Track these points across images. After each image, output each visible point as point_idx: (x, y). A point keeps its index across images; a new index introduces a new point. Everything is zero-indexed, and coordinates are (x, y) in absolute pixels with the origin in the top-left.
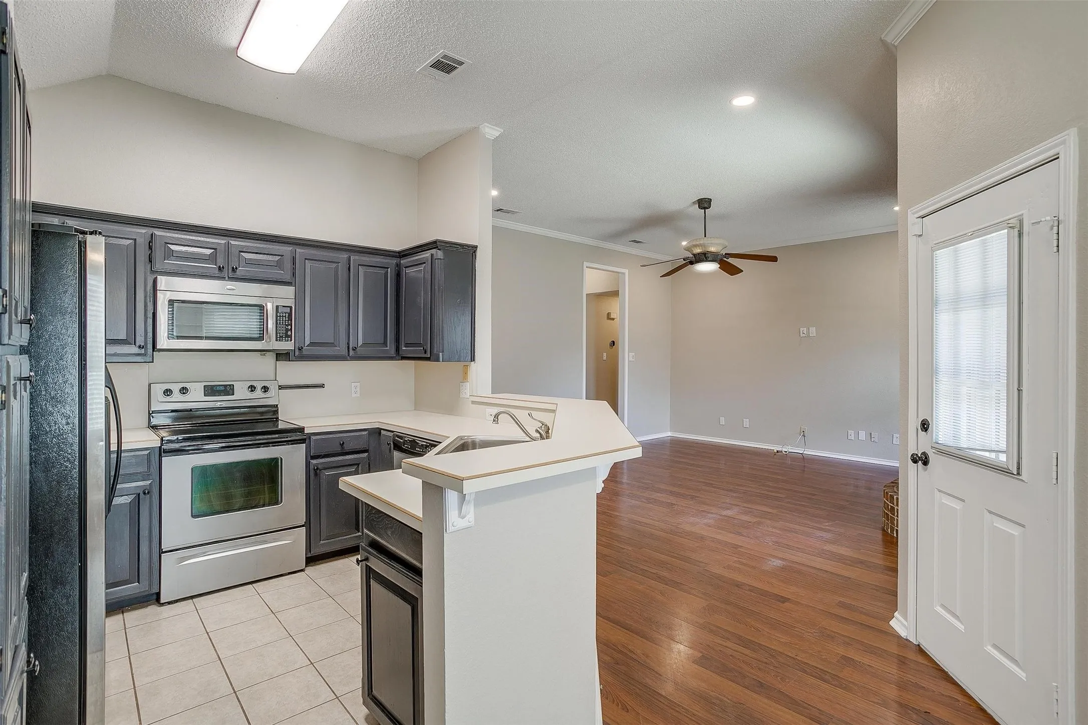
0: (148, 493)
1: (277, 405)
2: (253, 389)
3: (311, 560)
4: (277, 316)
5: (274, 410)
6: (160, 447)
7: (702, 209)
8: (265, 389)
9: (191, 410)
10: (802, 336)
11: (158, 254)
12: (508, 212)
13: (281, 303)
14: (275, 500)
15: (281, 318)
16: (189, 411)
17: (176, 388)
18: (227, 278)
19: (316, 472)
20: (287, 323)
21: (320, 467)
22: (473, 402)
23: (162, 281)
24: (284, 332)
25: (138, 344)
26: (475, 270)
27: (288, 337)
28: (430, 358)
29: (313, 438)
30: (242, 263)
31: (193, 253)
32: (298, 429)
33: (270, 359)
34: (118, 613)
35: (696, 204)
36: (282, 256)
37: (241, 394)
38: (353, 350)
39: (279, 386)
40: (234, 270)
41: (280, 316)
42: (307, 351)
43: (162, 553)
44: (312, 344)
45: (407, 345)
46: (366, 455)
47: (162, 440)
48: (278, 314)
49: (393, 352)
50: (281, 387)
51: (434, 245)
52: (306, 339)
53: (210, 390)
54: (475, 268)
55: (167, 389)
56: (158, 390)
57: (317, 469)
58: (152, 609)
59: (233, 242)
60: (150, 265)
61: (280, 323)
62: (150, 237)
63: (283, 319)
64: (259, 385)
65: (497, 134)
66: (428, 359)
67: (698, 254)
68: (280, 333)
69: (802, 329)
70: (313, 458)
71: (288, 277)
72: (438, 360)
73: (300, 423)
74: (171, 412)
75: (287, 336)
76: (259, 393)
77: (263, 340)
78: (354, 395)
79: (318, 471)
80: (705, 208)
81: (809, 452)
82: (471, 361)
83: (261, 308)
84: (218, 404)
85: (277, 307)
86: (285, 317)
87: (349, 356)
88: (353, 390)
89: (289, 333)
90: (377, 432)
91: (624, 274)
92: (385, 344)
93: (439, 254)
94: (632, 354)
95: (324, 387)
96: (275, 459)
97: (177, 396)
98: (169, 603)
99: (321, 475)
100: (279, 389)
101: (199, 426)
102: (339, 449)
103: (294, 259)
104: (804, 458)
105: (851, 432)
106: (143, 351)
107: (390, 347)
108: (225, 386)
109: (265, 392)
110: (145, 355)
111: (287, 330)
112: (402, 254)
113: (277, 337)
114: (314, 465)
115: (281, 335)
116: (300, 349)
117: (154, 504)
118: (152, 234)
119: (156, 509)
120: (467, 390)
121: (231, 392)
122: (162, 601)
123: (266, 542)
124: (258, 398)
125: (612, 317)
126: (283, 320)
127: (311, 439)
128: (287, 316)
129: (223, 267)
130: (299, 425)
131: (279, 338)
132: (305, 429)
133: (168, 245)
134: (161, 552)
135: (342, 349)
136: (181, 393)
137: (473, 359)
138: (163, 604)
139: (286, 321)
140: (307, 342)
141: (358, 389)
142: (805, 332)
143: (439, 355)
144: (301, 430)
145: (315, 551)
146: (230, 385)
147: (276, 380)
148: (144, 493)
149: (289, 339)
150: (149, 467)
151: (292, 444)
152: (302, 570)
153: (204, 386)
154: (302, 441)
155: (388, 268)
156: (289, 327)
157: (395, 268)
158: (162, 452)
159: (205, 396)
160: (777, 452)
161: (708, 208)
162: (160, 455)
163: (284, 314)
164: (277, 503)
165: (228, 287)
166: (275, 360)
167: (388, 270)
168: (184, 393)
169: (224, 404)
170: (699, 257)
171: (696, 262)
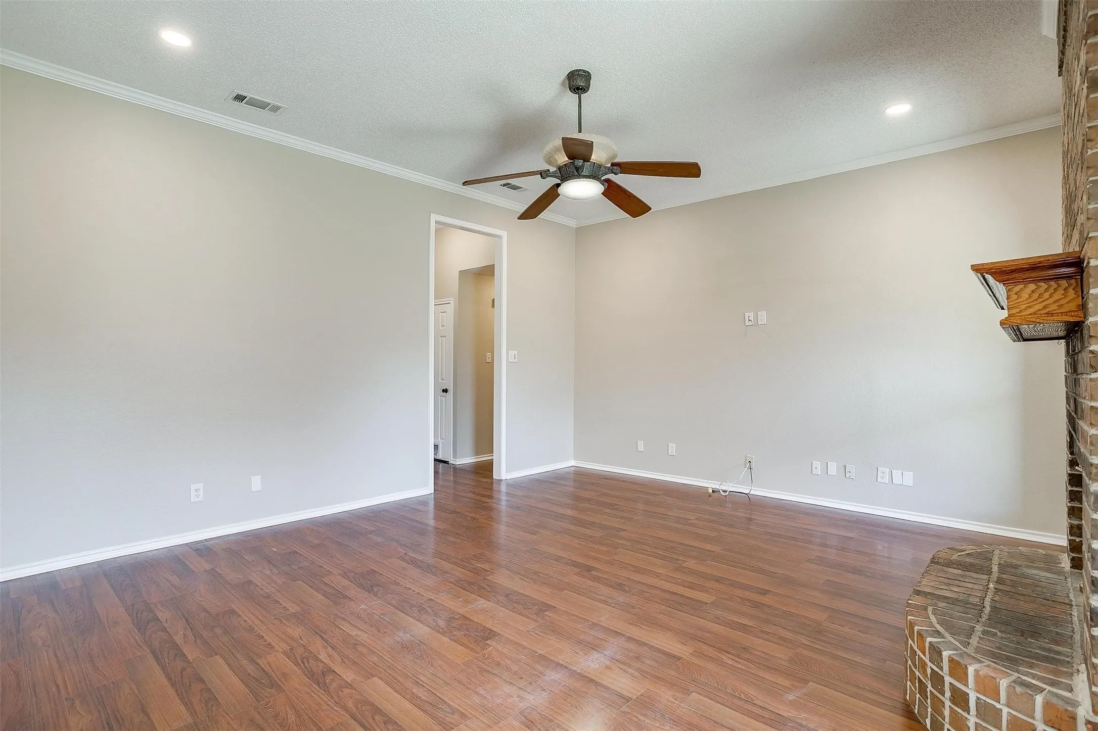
7: (575, 91)
10: (747, 323)
12: (263, 106)
35: (565, 83)
69: (747, 315)
80: (579, 91)
81: (757, 491)
91: (501, 238)
94: (512, 353)
104: (751, 503)
105: (817, 464)
142: (752, 318)
160: (713, 491)
161: (584, 90)
170: (566, 169)
171: (563, 180)
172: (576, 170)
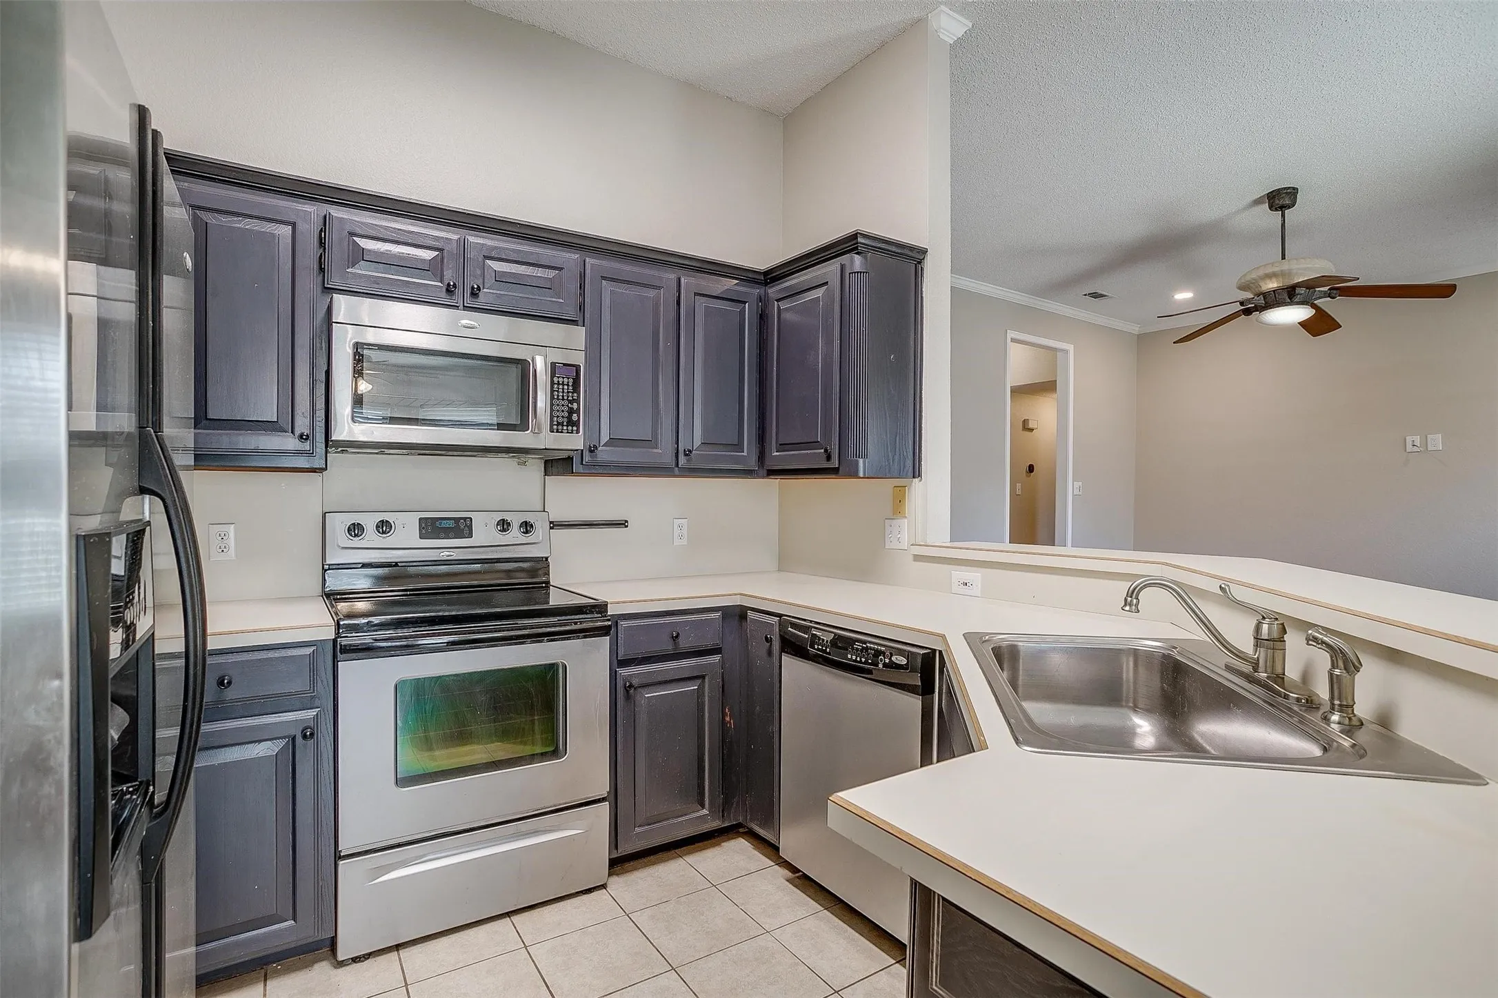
0: (312, 734)
1: (547, 559)
2: (505, 527)
3: (619, 864)
4: (552, 383)
5: (540, 566)
6: (335, 641)
7: (1276, 210)
8: (527, 527)
9: (396, 564)
11: (337, 254)
13: (559, 357)
14: (554, 751)
15: (561, 387)
16: (394, 566)
17: (369, 522)
18: (461, 307)
19: (627, 691)
20: (570, 398)
21: (635, 682)
22: (917, 558)
23: (343, 306)
24: (566, 414)
25: (297, 433)
26: (922, 297)
27: (573, 424)
28: (838, 468)
29: (623, 624)
30: (490, 280)
31: (400, 257)
32: (594, 606)
33: (535, 468)
34: (257, 981)
35: (1264, 203)
36: (560, 269)
37: (484, 534)
38: (686, 455)
39: (551, 523)
40: (474, 294)
41: (558, 384)
42: (604, 454)
43: (340, 858)
44: (612, 442)
45: (782, 447)
46: (716, 658)
47: (338, 626)
48: (556, 380)
49: (753, 463)
50: (554, 525)
51: (850, 244)
52: (602, 434)
53: (431, 528)
54: (922, 294)
55: (354, 524)
56: (337, 525)
57: (631, 686)
58: (322, 970)
59: (472, 239)
60: (320, 278)
61: (558, 396)
62: (322, 221)
63: (563, 389)
64: (515, 520)
65: (960, 31)
66: (834, 471)
67: (1274, 291)
68: (558, 417)
69: (1409, 440)
70: (624, 663)
71: (571, 313)
72: (854, 474)
73: (599, 594)
74: (362, 567)
75: (571, 423)
76: (515, 535)
77: (528, 430)
78: (677, 542)
79: (632, 691)
80: (1283, 208)
82: (914, 477)
83: (523, 367)
84: (444, 555)
85: (553, 365)
86: (568, 385)
87: (677, 465)
88: (677, 532)
89: (575, 417)
90: (737, 615)
91: (1066, 352)
92: (738, 446)
93: (857, 262)
94: (1077, 484)
95: (627, 526)
96: (552, 668)
97: (371, 537)
98: (355, 960)
99: (638, 698)
100: (551, 528)
101: (410, 595)
102: (668, 647)
103: (583, 276)
106: (307, 446)
107: (748, 451)
108: (457, 520)
109: (527, 532)
110: (310, 454)
111: (571, 412)
112: (771, 277)
113: (551, 425)
114: (625, 679)
115: (560, 420)
116: (592, 450)
117: (325, 756)
118: (325, 217)
119: (327, 767)
120: (903, 535)
121: (466, 531)
122: (341, 956)
123: (536, 833)
124: (515, 545)
125: (1031, 426)
126: (563, 392)
127: (619, 627)
128: (571, 384)
129: (454, 285)
130: (597, 598)
131: (557, 425)
132: (609, 605)
133: (354, 238)
134: (338, 857)
135: (664, 453)
136: (379, 532)
137: (916, 473)
138: (341, 964)
139: (568, 392)
140: (605, 438)
141: (685, 532)
142: (1417, 443)
143: (857, 463)
144: (601, 608)
145: (626, 848)
146: (465, 519)
147: (544, 511)
148: (305, 737)
149: (575, 428)
150: (313, 682)
151: (585, 637)
152: (604, 886)
153: (420, 519)
154: (604, 631)
155: (745, 302)
156: (575, 406)
157: (758, 305)
158: (340, 650)
159: (421, 538)
161: (1289, 208)
162: (335, 656)
163: (566, 380)
164: (555, 753)
165: (464, 322)
166: (543, 474)
167: (745, 306)
168: (384, 533)
169: (455, 555)
170: (1275, 296)
171: (1267, 307)
172: (1289, 298)
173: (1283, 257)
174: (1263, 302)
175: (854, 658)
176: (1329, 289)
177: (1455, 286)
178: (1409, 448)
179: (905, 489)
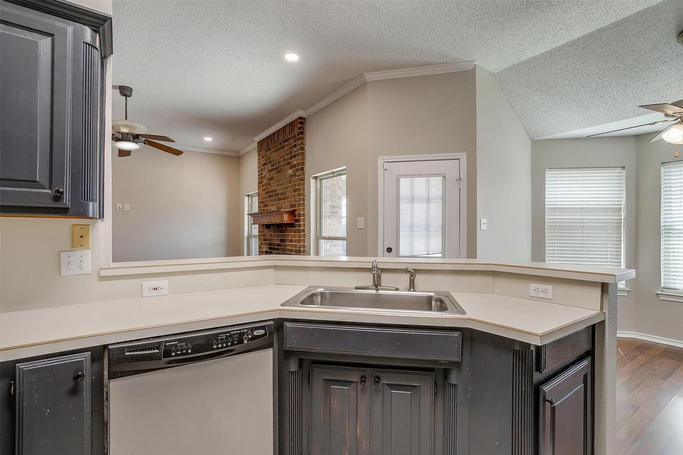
7: (123, 95)
28: (68, 209)
35: (117, 90)
69: (118, 205)
80: (126, 96)
82: (100, 218)
120: (86, 262)
137: (101, 215)
142: (121, 207)
161: (129, 97)
170: (127, 136)
171: (122, 140)
172: (133, 139)
173: (126, 119)
174: (121, 137)
175: (220, 346)
176: (145, 140)
177: (182, 152)
178: (118, 209)
179: (89, 227)
